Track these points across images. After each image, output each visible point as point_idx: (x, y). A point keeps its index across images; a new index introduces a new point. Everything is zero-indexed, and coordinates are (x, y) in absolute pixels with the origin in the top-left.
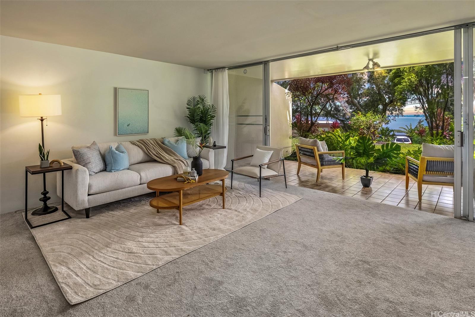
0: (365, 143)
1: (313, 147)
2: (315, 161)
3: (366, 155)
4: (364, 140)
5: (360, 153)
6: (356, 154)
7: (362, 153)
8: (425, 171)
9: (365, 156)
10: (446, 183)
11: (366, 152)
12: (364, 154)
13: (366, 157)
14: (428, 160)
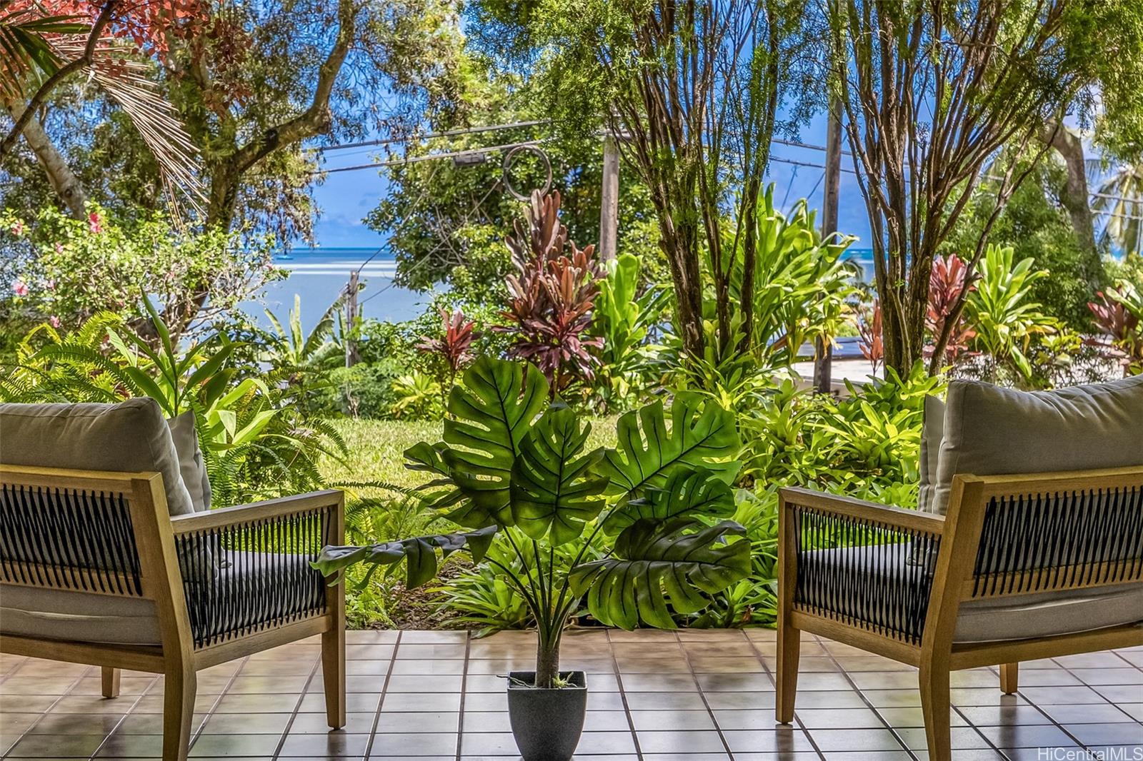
0: (513, 415)
1: (126, 477)
2: (144, 609)
3: (537, 503)
4: (502, 389)
5: (490, 491)
6: (458, 505)
7: (505, 496)
8: (970, 576)
9: (527, 513)
10: (1054, 642)
11: (536, 485)
12: (518, 498)
13: (539, 525)
14: (993, 499)
